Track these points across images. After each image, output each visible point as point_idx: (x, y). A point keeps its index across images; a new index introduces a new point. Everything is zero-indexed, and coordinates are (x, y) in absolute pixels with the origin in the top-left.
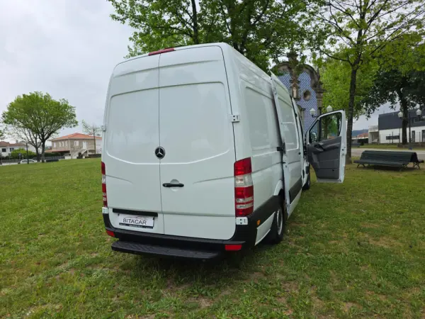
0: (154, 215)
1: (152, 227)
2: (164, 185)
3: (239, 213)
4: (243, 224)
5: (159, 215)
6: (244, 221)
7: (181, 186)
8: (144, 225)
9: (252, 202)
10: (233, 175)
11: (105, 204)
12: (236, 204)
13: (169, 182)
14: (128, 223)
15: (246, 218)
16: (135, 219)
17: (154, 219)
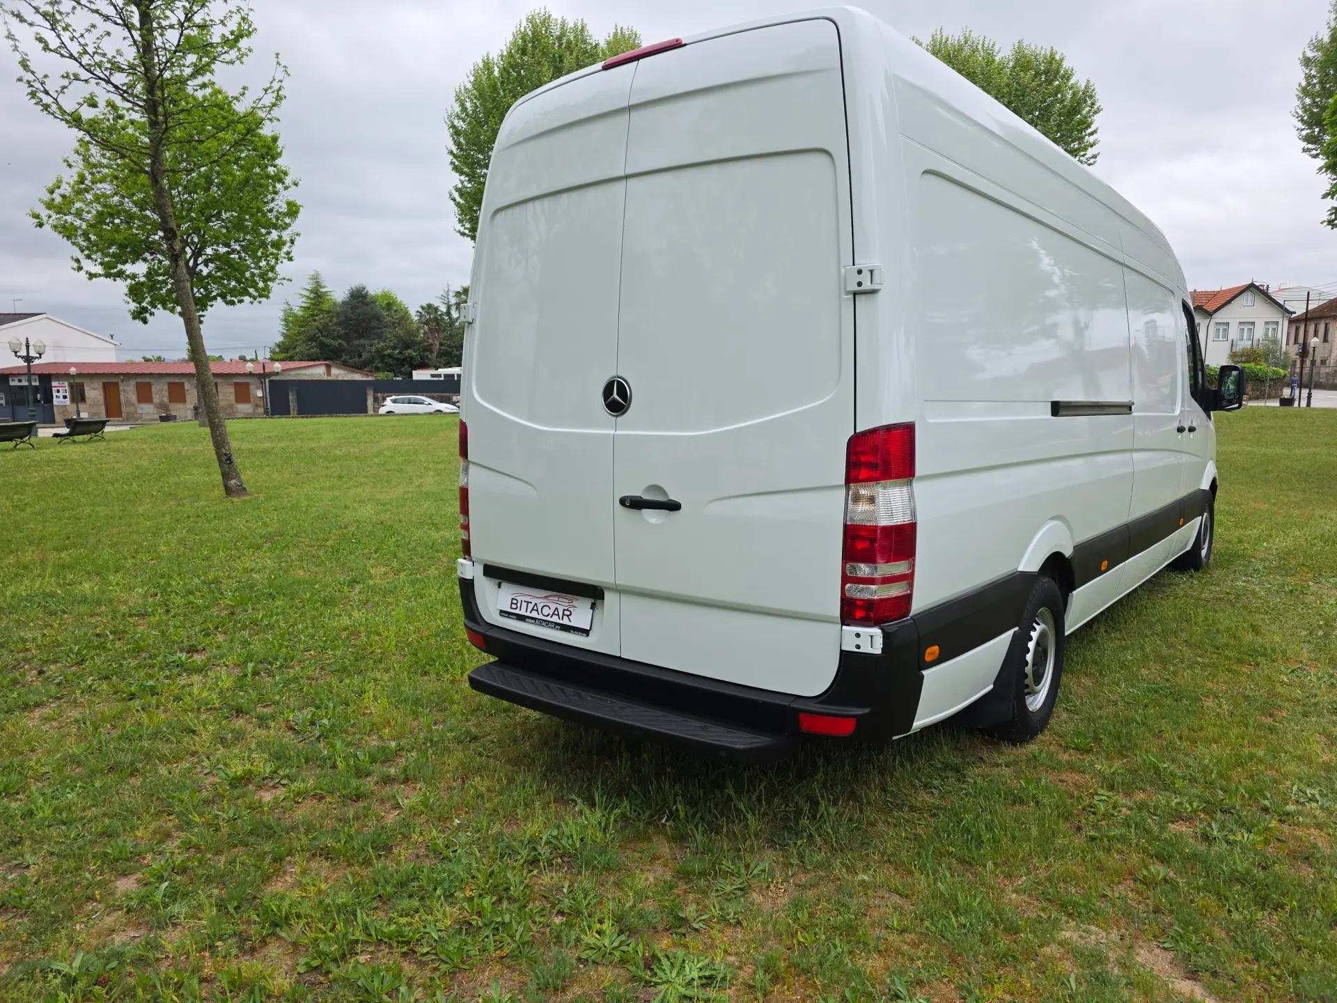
0: (593, 593)
1: (586, 632)
2: (623, 502)
3: (853, 612)
4: (866, 649)
5: (607, 595)
6: (870, 640)
7: (674, 507)
8: (565, 621)
9: (909, 578)
10: (841, 479)
11: (466, 549)
12: (845, 579)
13: (637, 491)
14: (523, 612)
15: (876, 632)
16: (544, 602)
17: (593, 607)
